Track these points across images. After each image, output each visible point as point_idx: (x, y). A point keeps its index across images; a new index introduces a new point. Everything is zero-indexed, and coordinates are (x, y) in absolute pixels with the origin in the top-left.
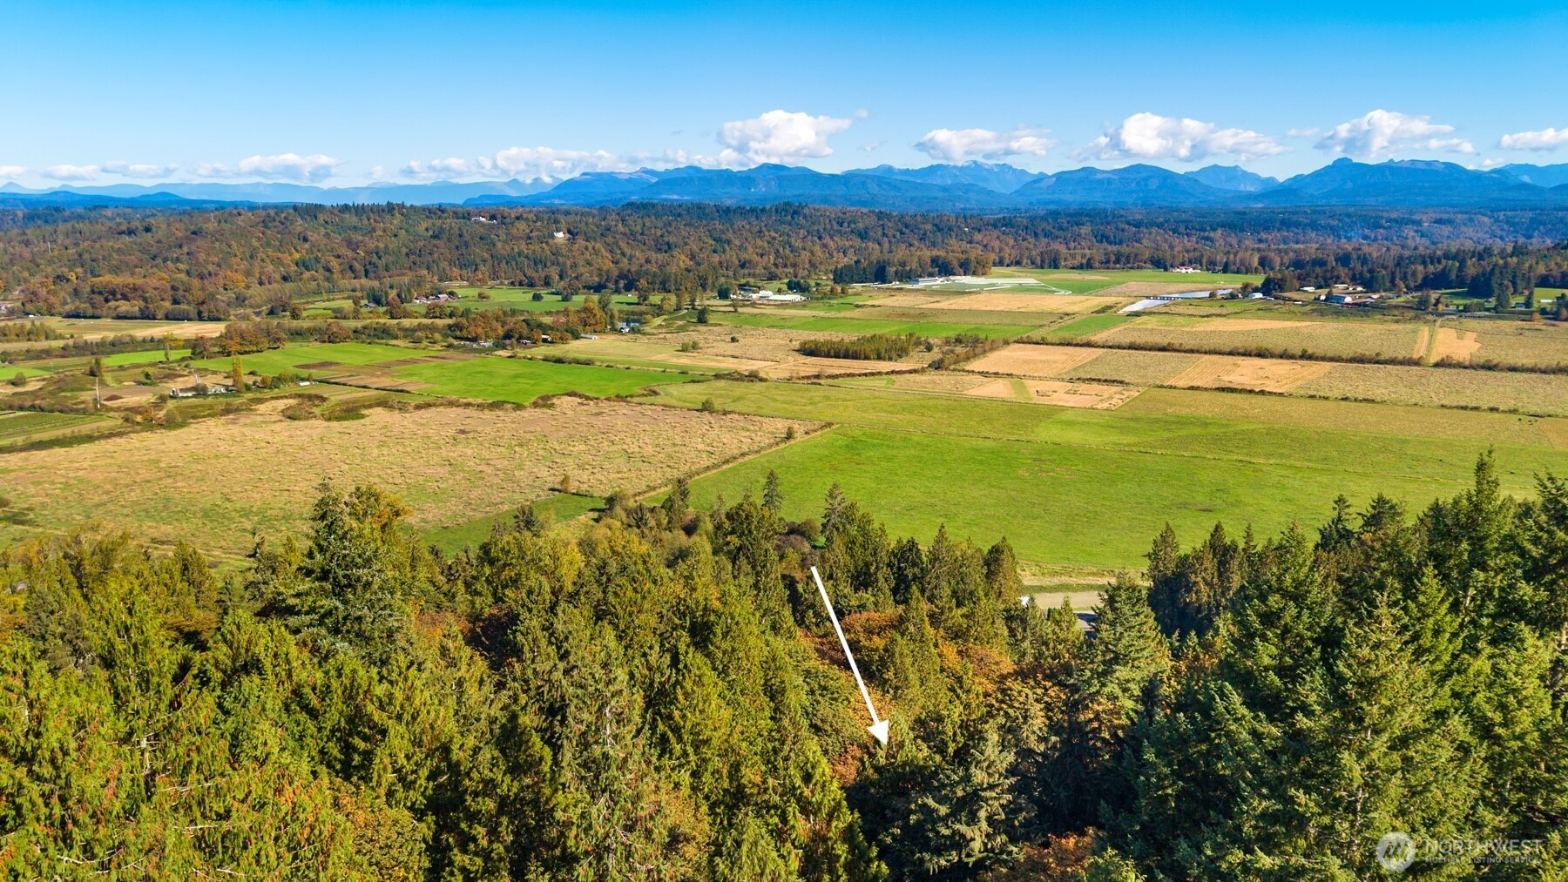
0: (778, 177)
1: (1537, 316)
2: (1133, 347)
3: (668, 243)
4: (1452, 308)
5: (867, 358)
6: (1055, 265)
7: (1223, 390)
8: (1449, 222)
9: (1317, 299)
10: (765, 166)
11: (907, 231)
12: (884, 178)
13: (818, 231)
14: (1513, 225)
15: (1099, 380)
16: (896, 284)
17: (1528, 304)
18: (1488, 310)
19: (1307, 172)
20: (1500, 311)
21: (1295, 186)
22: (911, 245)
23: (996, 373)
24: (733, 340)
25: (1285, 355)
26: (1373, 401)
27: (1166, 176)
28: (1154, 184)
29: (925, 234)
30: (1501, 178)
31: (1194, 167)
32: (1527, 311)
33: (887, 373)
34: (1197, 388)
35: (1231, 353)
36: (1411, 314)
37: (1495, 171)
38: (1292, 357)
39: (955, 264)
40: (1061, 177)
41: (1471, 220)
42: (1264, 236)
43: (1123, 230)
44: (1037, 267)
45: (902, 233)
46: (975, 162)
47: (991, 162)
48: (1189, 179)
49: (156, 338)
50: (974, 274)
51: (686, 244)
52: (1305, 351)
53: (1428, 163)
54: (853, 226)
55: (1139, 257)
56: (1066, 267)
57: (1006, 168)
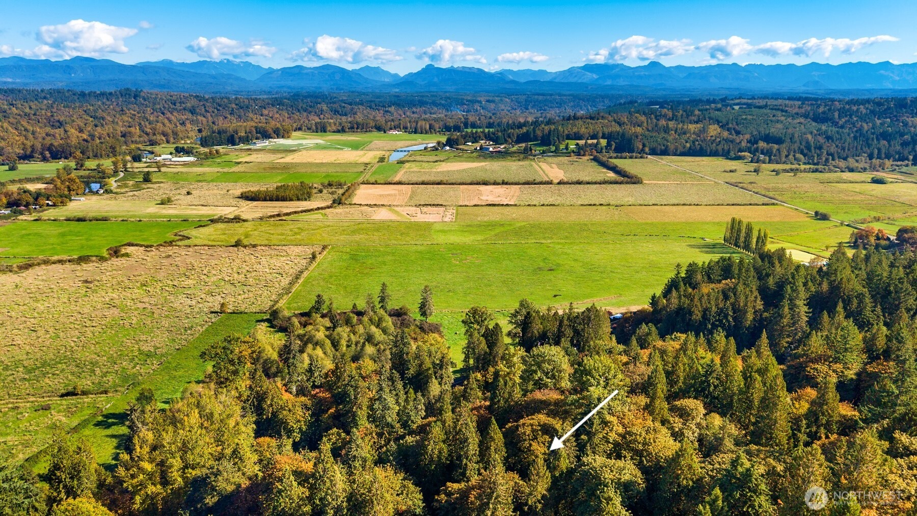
0: (92, 67)
1: (572, 154)
2: (423, 183)
3: (59, 121)
4: (538, 152)
5: (291, 200)
6: (324, 130)
7: (490, 205)
8: (493, 101)
9: (476, 149)
10: (78, 59)
11: (221, 109)
12: (167, 67)
13: (160, 109)
14: (519, 103)
15: (430, 205)
16: (242, 146)
17: (567, 148)
18: (552, 152)
19: (415, 71)
20: (557, 153)
21: (410, 80)
22: (226, 118)
23: (375, 205)
24: (188, 193)
25: (495, 183)
26: (554, 205)
27: (343, 71)
28: (338, 77)
29: (233, 110)
30: (501, 76)
31: (357, 67)
32: (568, 153)
33: (316, 209)
34: (478, 205)
35: (471, 184)
36: (522, 156)
37: (497, 73)
38: (498, 184)
39: (271, 131)
40: (285, 71)
41: (501, 100)
42: (415, 110)
43: (344, 107)
44: (313, 132)
45: (218, 110)
46: (228, 60)
47: (238, 60)
48: (356, 74)
50: (283, 137)
51: (73, 121)
52: (503, 181)
53: (470, 68)
54: (184, 105)
55: (369, 126)
56: (329, 131)
57: (248, 64)
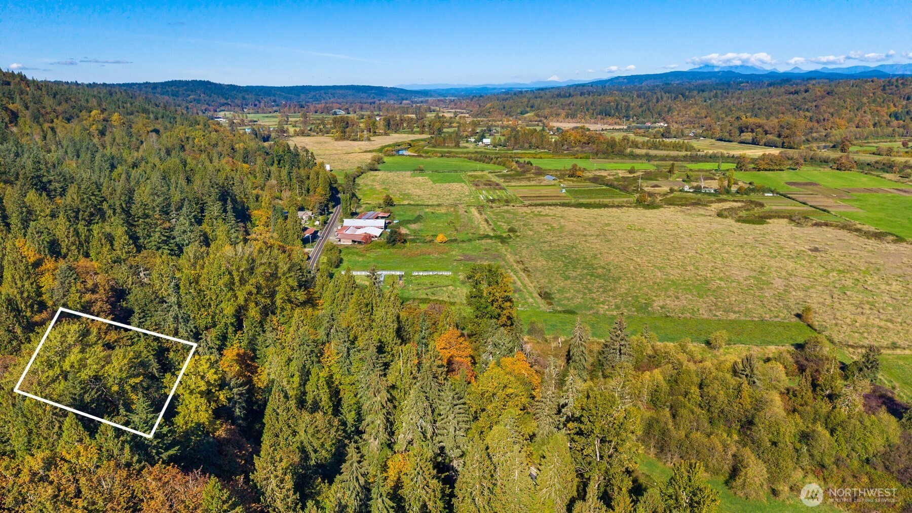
49: (735, 156)
